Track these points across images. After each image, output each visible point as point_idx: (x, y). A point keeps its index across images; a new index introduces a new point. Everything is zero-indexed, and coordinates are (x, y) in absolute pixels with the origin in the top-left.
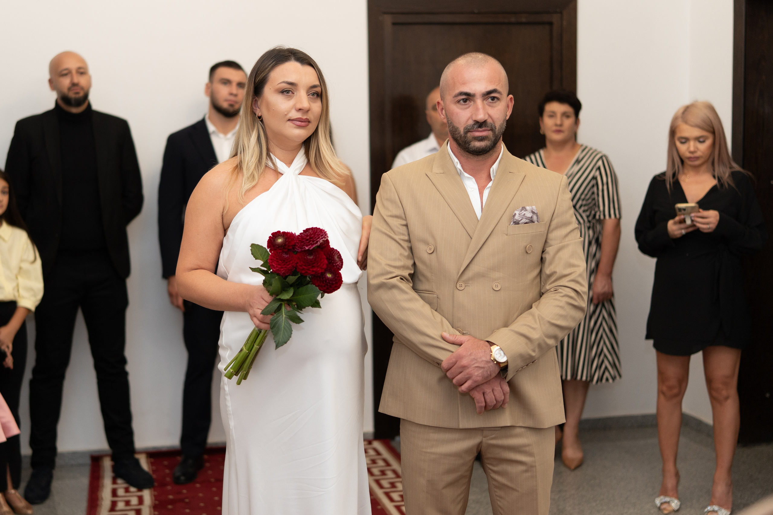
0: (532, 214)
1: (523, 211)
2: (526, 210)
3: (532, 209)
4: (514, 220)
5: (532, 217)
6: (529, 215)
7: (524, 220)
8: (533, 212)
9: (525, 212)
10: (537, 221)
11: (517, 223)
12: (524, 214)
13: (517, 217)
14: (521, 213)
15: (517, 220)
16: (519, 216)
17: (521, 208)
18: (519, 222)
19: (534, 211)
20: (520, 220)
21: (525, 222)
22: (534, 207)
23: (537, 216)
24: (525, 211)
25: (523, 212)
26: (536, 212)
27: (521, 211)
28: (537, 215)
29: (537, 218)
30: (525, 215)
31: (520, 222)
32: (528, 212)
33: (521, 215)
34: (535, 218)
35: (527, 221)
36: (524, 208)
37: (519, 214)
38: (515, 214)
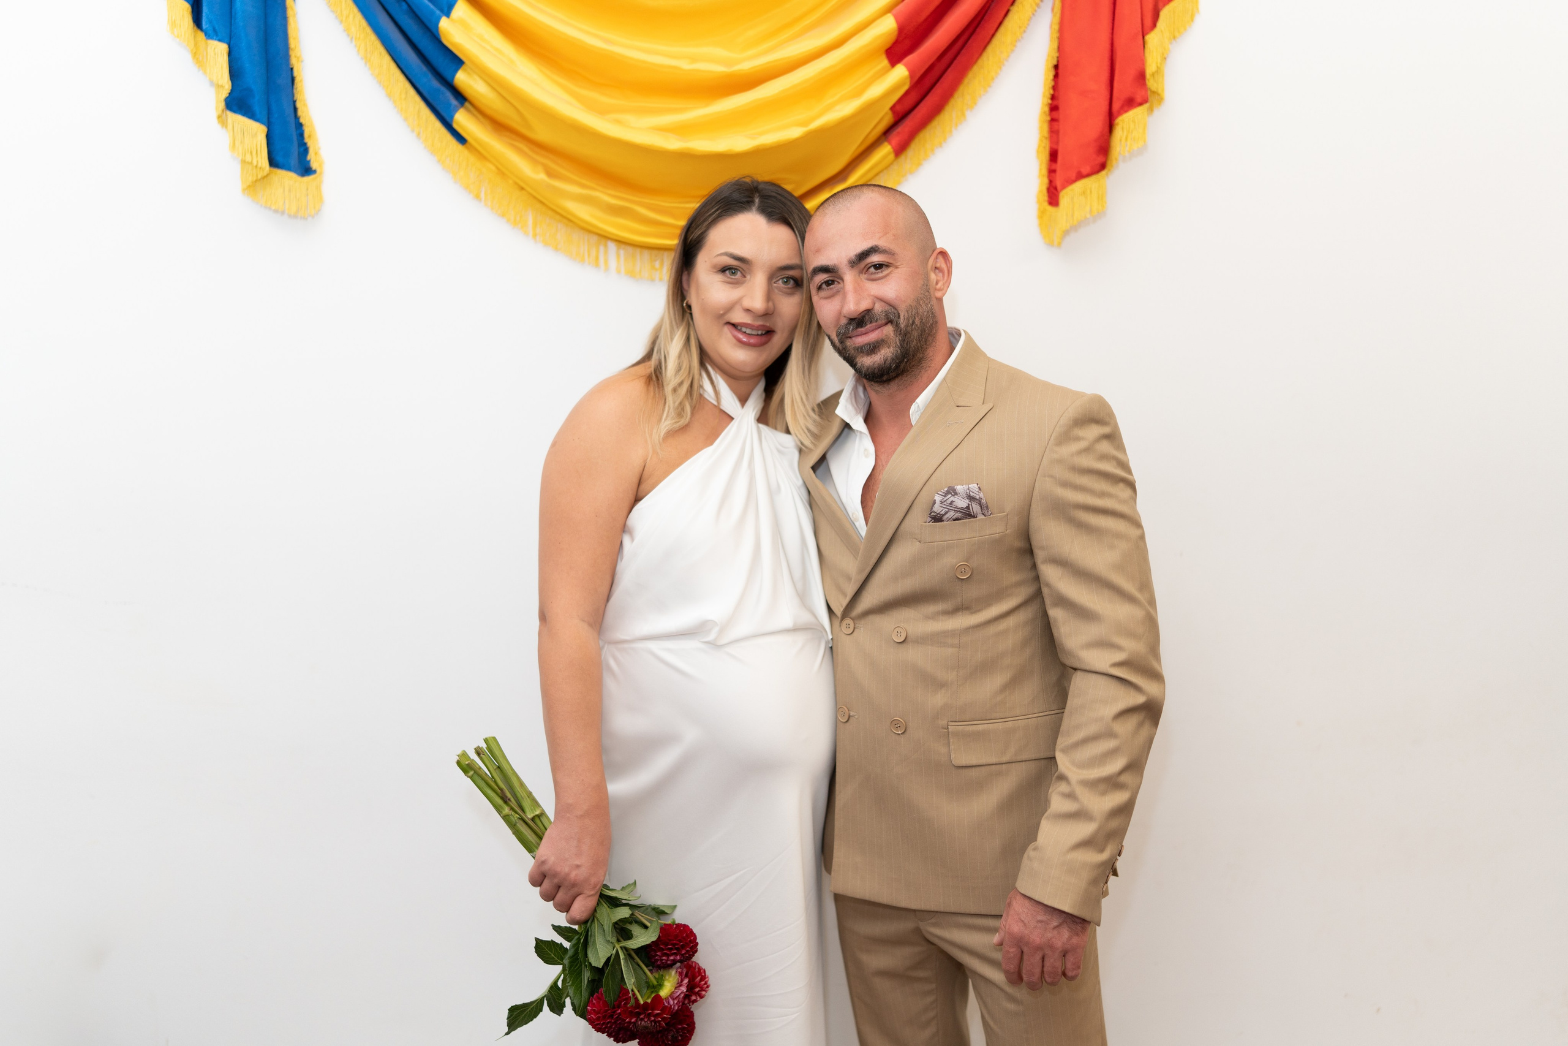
0: (967, 501)
1: (950, 495)
2: (956, 493)
3: (968, 491)
4: (932, 514)
5: (968, 507)
6: (961, 503)
7: (951, 514)
8: (971, 498)
9: (952, 499)
10: (983, 514)
11: (937, 519)
12: (952, 501)
13: (937, 508)
14: (945, 499)
15: (939, 514)
16: (941, 505)
17: (946, 489)
18: (942, 516)
19: (972, 494)
20: (943, 513)
21: (954, 517)
22: (974, 487)
23: (980, 504)
24: (953, 495)
25: (950, 498)
26: (977, 497)
27: (945, 496)
28: (980, 502)
29: (981, 508)
30: (954, 504)
31: (945, 518)
32: (960, 498)
33: (945, 503)
34: (975, 508)
35: (958, 515)
36: (952, 491)
37: (942, 502)
38: (934, 502)
